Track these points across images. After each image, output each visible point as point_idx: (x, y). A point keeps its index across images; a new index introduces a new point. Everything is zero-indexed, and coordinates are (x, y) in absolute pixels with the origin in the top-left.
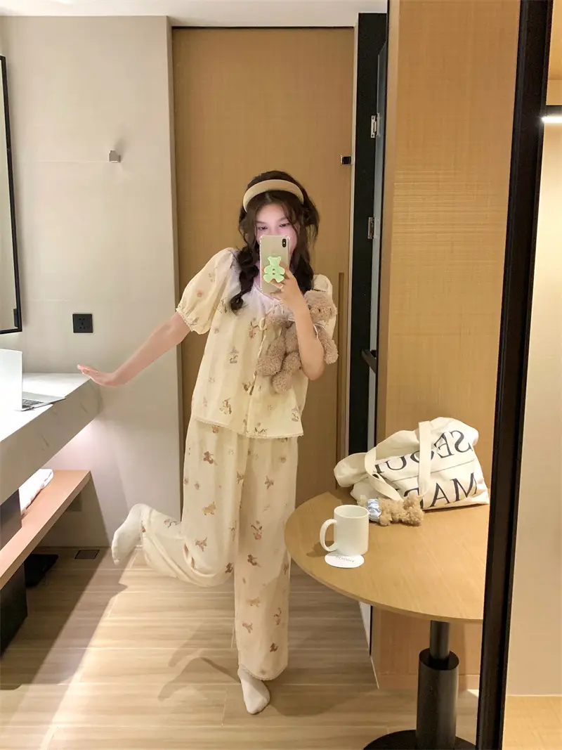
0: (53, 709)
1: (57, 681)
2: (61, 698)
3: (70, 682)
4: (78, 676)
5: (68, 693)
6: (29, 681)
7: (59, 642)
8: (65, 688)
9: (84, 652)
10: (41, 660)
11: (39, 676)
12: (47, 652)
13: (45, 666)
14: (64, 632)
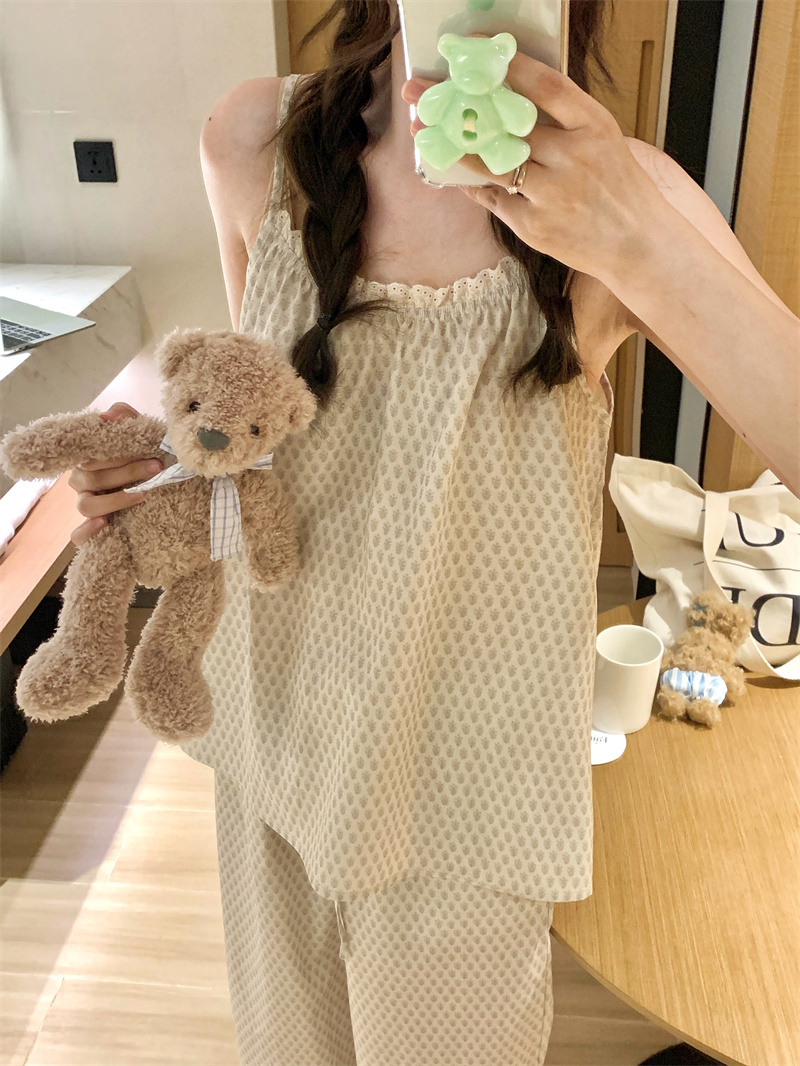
0: (57, 939)
1: (68, 877)
2: (74, 913)
3: (92, 879)
4: (107, 867)
5: (89, 904)
6: (21, 873)
7: (81, 789)
8: (83, 894)
9: (121, 814)
10: (45, 827)
11: (40, 862)
12: (56, 811)
13: (52, 841)
14: (91, 768)
